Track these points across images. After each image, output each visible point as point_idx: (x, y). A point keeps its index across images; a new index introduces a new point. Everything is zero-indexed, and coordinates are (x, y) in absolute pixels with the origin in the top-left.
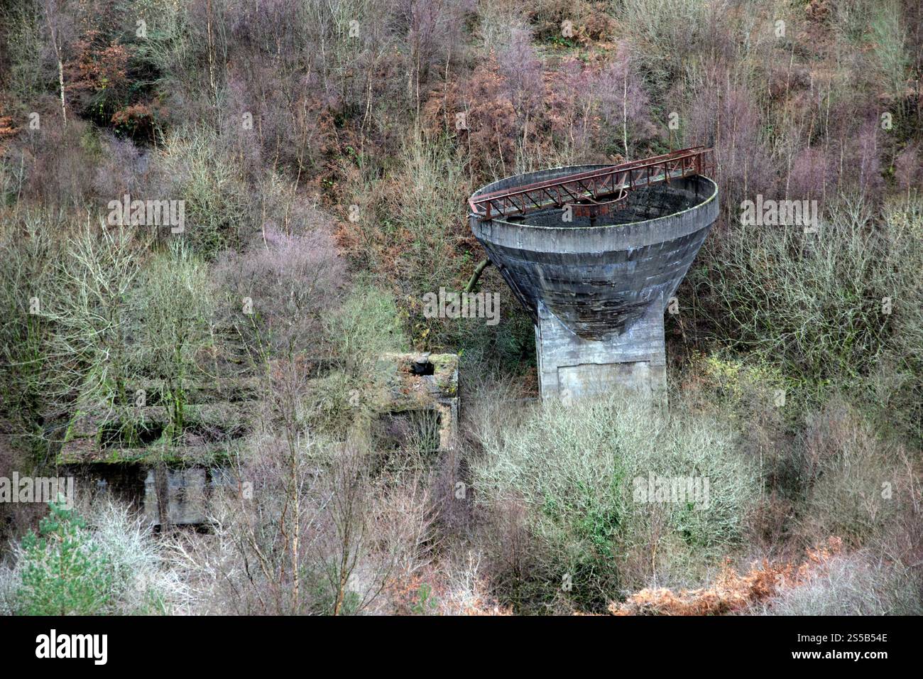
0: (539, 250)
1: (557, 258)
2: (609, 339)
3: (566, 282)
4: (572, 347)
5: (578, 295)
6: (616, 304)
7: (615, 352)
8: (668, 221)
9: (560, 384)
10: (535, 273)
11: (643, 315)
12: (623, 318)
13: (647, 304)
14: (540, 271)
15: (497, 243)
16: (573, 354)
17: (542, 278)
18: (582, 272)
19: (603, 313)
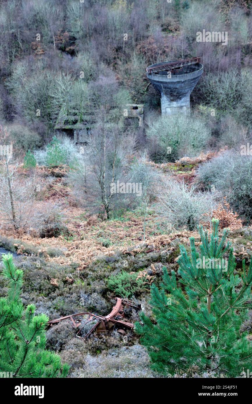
0: (162, 81)
1: (166, 83)
2: (177, 101)
3: (168, 88)
4: (169, 103)
5: (171, 91)
6: (179, 93)
7: (178, 104)
8: (191, 74)
9: (166, 112)
10: (161, 86)
11: (185, 96)
12: (180, 97)
13: (186, 93)
14: (162, 86)
15: (152, 79)
16: (169, 105)
17: (162, 87)
18: (172, 86)
19: (176, 95)
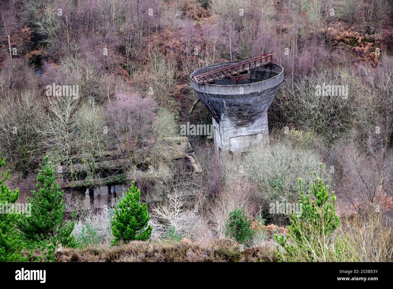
0: (225, 94)
1: (232, 97)
2: (248, 126)
3: (234, 105)
4: (234, 130)
5: (239, 110)
6: (252, 112)
7: (250, 131)
8: (271, 80)
9: (230, 144)
10: (222, 103)
11: (260, 116)
12: (254, 118)
13: (262, 112)
14: (224, 102)
15: (207, 92)
16: (235, 133)
17: (225, 105)
18: (241, 101)
19: (247, 116)
